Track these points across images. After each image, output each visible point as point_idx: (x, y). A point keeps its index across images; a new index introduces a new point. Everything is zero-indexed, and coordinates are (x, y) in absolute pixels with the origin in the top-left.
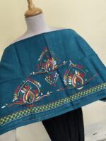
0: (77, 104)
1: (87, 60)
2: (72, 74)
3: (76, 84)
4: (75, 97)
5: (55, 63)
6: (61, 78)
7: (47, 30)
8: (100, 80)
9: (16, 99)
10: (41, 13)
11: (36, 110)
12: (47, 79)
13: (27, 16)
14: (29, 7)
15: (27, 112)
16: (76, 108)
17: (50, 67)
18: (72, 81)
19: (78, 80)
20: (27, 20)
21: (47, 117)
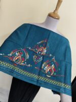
0: (40, 84)
1: (64, 63)
2: (50, 65)
3: (48, 72)
4: (42, 79)
5: (45, 51)
6: (42, 63)
7: (54, 30)
8: (63, 80)
9: (11, 55)
12: (34, 57)
13: (50, 15)
16: (38, 85)
17: (41, 51)
18: (47, 69)
19: (50, 71)
21: (19, 78)
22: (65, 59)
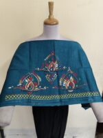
0: (64, 102)
1: (82, 70)
2: (68, 78)
3: (68, 87)
4: (65, 96)
5: (57, 66)
6: (58, 79)
8: (87, 89)
9: (20, 84)
10: (57, 24)
11: (33, 97)
12: (47, 76)
14: (49, 17)
15: (26, 96)
16: (63, 104)
17: (52, 68)
18: (66, 84)
19: (71, 84)
20: (44, 27)
21: (40, 105)
22: (82, 65)
